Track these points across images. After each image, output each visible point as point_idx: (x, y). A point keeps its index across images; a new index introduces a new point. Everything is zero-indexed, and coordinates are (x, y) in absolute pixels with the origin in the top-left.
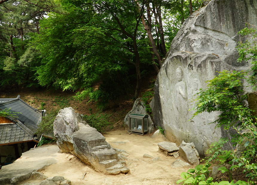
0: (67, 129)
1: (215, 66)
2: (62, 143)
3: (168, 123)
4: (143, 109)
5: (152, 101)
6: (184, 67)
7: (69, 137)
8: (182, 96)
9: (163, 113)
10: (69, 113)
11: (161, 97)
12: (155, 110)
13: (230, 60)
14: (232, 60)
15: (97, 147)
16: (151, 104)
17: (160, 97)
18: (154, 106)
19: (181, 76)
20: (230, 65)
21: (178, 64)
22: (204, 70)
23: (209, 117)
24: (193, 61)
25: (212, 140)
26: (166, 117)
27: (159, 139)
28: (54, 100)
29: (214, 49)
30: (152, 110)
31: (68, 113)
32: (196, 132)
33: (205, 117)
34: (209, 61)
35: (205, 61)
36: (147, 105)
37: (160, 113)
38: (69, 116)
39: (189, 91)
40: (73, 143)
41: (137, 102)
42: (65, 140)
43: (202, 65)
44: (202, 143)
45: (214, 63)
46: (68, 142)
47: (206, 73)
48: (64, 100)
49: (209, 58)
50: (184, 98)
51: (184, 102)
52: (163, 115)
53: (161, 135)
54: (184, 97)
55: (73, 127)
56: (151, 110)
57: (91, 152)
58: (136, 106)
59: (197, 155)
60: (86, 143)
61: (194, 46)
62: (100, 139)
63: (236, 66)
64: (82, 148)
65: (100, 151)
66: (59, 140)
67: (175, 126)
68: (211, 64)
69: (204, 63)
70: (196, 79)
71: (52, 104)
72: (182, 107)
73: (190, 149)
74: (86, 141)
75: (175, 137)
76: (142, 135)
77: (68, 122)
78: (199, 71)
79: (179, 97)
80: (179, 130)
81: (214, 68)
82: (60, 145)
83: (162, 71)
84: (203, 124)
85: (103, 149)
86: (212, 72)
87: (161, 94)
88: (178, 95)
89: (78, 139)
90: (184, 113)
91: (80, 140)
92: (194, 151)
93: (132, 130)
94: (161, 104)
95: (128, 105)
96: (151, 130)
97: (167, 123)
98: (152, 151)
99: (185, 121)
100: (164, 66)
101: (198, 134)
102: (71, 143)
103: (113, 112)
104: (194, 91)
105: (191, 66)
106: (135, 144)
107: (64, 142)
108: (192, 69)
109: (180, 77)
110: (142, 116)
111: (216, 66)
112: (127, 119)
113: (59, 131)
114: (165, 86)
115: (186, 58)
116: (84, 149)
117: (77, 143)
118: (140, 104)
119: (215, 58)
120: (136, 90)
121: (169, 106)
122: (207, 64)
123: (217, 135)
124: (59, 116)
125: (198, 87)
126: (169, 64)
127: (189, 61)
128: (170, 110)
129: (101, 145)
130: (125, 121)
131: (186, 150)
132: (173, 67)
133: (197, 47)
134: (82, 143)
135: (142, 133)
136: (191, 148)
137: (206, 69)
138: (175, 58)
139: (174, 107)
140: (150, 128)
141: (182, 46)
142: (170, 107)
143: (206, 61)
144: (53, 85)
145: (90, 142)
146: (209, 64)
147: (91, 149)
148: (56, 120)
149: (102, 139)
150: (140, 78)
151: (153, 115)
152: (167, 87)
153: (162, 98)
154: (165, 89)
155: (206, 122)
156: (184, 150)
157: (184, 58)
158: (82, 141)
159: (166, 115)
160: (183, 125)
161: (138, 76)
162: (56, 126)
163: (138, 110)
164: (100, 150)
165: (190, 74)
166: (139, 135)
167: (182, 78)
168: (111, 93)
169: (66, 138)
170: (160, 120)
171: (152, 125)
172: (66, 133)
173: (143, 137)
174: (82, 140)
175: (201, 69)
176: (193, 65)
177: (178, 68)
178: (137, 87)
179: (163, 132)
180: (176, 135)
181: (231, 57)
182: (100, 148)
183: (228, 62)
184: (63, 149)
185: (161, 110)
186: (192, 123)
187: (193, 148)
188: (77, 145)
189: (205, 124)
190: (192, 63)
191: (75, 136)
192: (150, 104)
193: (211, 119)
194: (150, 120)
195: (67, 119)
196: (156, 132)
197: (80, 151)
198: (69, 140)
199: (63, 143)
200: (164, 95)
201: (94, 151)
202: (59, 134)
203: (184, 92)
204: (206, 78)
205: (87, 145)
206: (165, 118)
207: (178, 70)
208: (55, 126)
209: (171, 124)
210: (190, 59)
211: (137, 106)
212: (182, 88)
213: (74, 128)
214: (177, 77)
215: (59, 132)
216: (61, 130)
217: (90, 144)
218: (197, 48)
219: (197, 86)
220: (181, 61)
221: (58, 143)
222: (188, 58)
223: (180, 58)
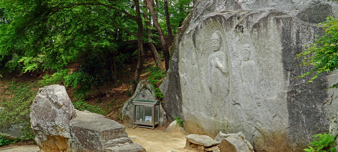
0: (58, 114)
1: (282, 24)
2: (45, 139)
3: (191, 110)
4: (151, 94)
5: (162, 84)
6: (227, 30)
7: (62, 128)
8: (221, 70)
9: (183, 97)
10: (62, 90)
11: (181, 75)
12: (169, 94)
13: (306, 15)
14: (310, 14)
15: (114, 140)
16: (163, 88)
17: (179, 76)
18: (168, 90)
19: (219, 44)
20: (306, 21)
21: (214, 27)
22: (263, 31)
23: (268, 95)
24: (244, 20)
25: (271, 127)
26: (189, 103)
27: (177, 133)
28: (6, 87)
29: (276, 4)
30: (164, 94)
31: (60, 90)
32: (242, 118)
33: (261, 96)
34: (272, 18)
35: (265, 19)
36: (157, 89)
37: (177, 98)
38: (61, 95)
39: (234, 63)
40: (67, 137)
41: (141, 86)
42: (53, 133)
43: (262, 24)
44: (253, 131)
45: (281, 20)
46: (59, 136)
47: (266, 35)
48: (22, 87)
49: (272, 13)
50: (223, 73)
51: (223, 78)
52: (183, 100)
53: (180, 128)
54: (224, 71)
55: (69, 111)
56: (162, 95)
57: (106, 148)
58: (139, 91)
59: (250, 149)
60: (98, 134)
61: (243, 2)
62: (117, 129)
63: (315, 22)
64: (89, 143)
65: (119, 146)
66: (39, 135)
67: (203, 114)
68: (275, 22)
69: (264, 21)
70: (247, 45)
71: (4, 92)
72: (221, 85)
73: (240, 141)
74: (97, 132)
75: (202, 128)
76: (153, 128)
77: (61, 104)
78: (254, 33)
79: (215, 73)
80: (211, 118)
81: (281, 27)
82: (42, 142)
83: (187, 40)
84: (257, 106)
85: (123, 143)
86: (277, 32)
87: (181, 72)
88: (214, 70)
89: (81, 129)
90: (223, 94)
91: (86, 130)
92: (246, 142)
93: (137, 122)
94: (180, 85)
95: (118, 93)
96: (163, 122)
97: (189, 110)
98: (176, 147)
99: (223, 104)
100: (190, 33)
101: (246, 120)
102: (65, 136)
103: (97, 102)
104: (243, 62)
105: (240, 28)
106: (148, 140)
107: (49, 137)
108: (242, 32)
109: (217, 45)
110: (153, 102)
111: (285, 24)
112: (126, 108)
113: (42, 119)
114: (188, 60)
115: (231, 18)
116: (93, 144)
117: (80, 135)
118: (145, 87)
119: (282, 14)
120: (136, 71)
121: (195, 87)
122: (270, 22)
123: (280, 119)
124: (39, 98)
125: (250, 55)
126: (199, 28)
127: (236, 22)
128: (197, 93)
129: (119, 137)
130: (123, 112)
131: (234, 142)
132: (206, 32)
133: (247, 3)
134: (90, 135)
135: (152, 126)
136: (241, 139)
137: (267, 29)
138: (211, 20)
139: (205, 87)
140: (162, 120)
141: (219, 5)
142: (197, 89)
143: (267, 19)
144: (6, 65)
145: (103, 132)
146: (272, 22)
147: (105, 143)
148: (36, 102)
149: (121, 128)
150: (143, 54)
151: (165, 101)
152: (194, 62)
153: (184, 77)
154: (189, 64)
155: (261, 102)
156: (231, 143)
157: (228, 18)
158: (89, 132)
159: (188, 99)
160: (218, 111)
161: (141, 51)
162: (36, 112)
163: (144, 96)
164: (119, 144)
165: (237, 39)
166: (148, 129)
167: (220, 46)
168: (97, 76)
169: (54, 130)
170: (176, 107)
171: (164, 115)
172: (56, 123)
173: (154, 132)
174: (88, 130)
175: (258, 31)
176: (244, 26)
177: (215, 34)
178: (138, 66)
179: (182, 124)
180: (203, 126)
181: (307, 11)
182: (118, 142)
183: (303, 19)
184: (47, 148)
185: (180, 94)
186: (236, 106)
187: (243, 138)
188: (79, 138)
189: (259, 106)
190: (242, 24)
191: (76, 125)
192: (160, 87)
193: (271, 98)
194: (161, 108)
195: (59, 99)
196: (171, 124)
197: (85, 147)
198: (60, 132)
199: (48, 139)
200: (186, 72)
201: (111, 146)
202: (42, 125)
203: (224, 64)
204: (266, 42)
205: (98, 138)
206: (187, 103)
207: (215, 36)
208: (34, 112)
209: (197, 111)
210: (238, 19)
211: (141, 90)
212: (221, 60)
213: (71, 113)
214: (214, 45)
215: (42, 121)
216: (46, 117)
217: (104, 135)
218: (247, 5)
219: (248, 54)
220: (221, 22)
221: (38, 139)
222: (234, 17)
223: (221, 19)
